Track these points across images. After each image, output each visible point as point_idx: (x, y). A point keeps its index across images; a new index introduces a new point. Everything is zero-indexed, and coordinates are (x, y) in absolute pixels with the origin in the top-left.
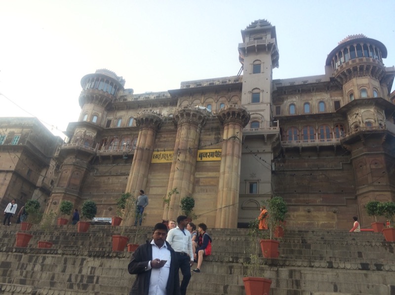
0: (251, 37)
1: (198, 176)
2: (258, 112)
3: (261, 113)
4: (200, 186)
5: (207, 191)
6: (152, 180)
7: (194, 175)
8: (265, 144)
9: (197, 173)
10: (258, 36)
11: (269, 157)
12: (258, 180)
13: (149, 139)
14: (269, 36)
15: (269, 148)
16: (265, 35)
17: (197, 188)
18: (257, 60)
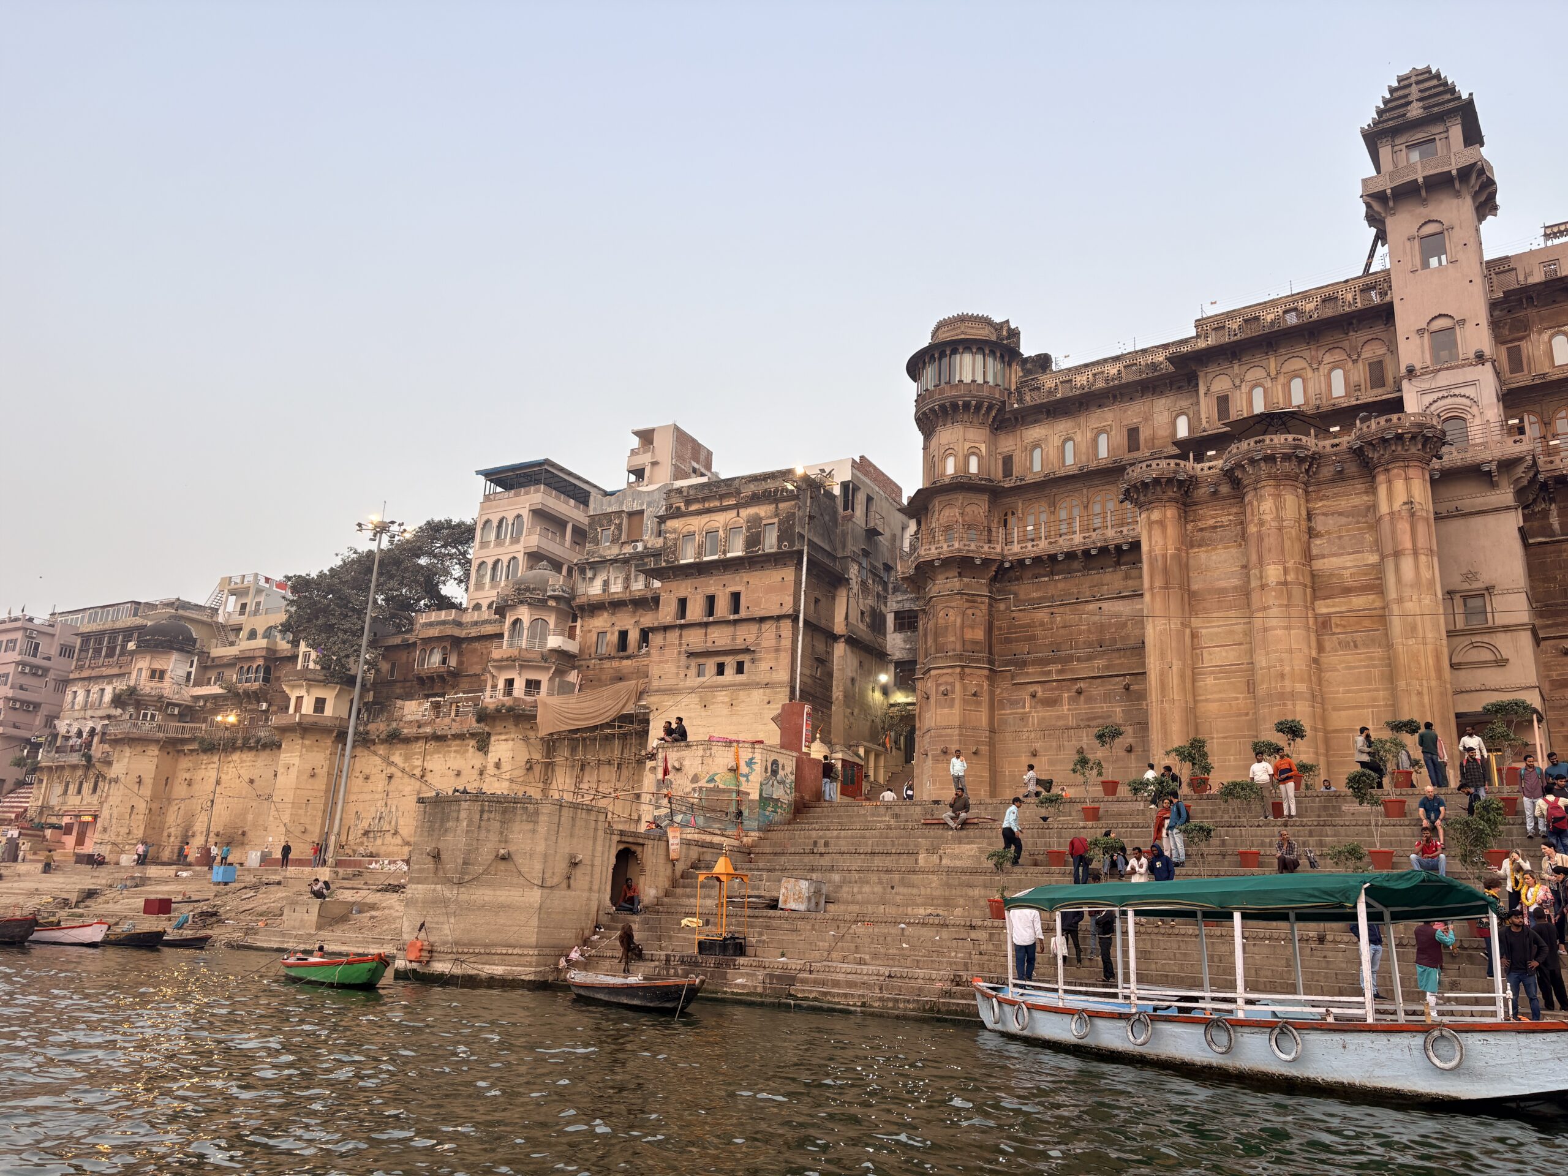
0: (1397, 142)
1: (1324, 610)
2: (1457, 392)
3: (1469, 391)
4: (1334, 634)
5: (1356, 646)
6: (1204, 631)
7: (1314, 610)
8: (1494, 485)
9: (1317, 603)
10: (1420, 135)
11: (1513, 521)
12: (1487, 589)
13: (1172, 531)
14: (1456, 132)
15: (1505, 495)
16: (1441, 128)
17: (1329, 642)
18: (1430, 221)
